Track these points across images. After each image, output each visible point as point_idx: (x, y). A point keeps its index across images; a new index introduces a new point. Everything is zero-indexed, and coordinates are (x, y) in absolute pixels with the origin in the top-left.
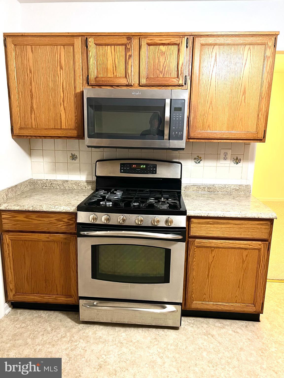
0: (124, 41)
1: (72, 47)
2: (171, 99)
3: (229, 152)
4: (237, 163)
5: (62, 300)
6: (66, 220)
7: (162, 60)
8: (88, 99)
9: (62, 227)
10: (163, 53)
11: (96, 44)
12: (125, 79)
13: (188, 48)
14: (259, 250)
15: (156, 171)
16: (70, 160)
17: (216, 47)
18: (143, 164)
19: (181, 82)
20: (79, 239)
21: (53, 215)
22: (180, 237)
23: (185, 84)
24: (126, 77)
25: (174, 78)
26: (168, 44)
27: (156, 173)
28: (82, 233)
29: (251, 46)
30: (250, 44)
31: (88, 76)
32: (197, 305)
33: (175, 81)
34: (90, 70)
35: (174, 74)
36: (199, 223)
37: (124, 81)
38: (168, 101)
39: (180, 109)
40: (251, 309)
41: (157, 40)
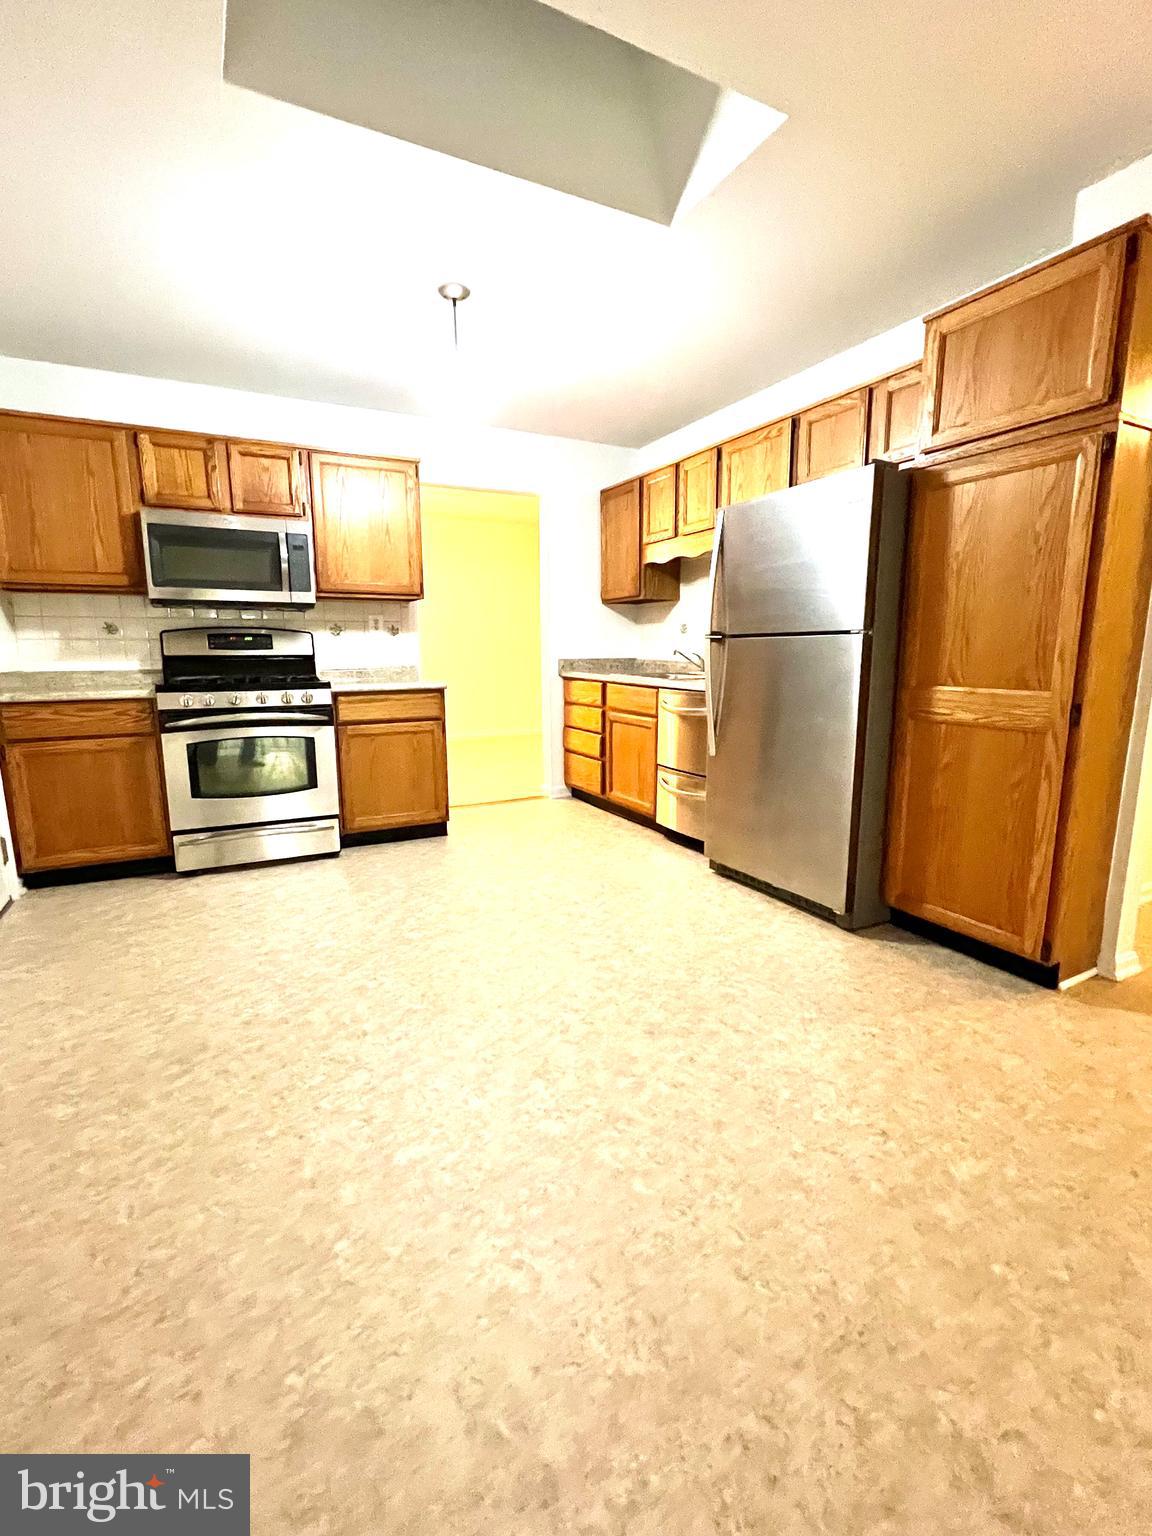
0: (203, 445)
1: (109, 444)
2: (287, 534)
3: (381, 618)
4: (394, 634)
5: (134, 851)
6: (134, 713)
7: (265, 477)
8: (150, 525)
9: (127, 724)
10: (266, 469)
11: (155, 444)
12: (207, 500)
13: (303, 465)
14: (432, 732)
15: (271, 644)
16: (105, 635)
17: (341, 468)
18: (249, 635)
19: (297, 511)
20: (164, 737)
21: (109, 706)
22: (325, 718)
23: (304, 514)
24: (209, 496)
25: (287, 505)
26: (273, 457)
27: (272, 648)
28: (167, 725)
29: (388, 473)
30: (386, 470)
31: (142, 490)
32: (363, 822)
33: (289, 510)
34: (147, 482)
35: (286, 499)
36: (349, 702)
37: (207, 503)
38: (282, 536)
39: (302, 548)
40: (433, 817)
41: (255, 449)
